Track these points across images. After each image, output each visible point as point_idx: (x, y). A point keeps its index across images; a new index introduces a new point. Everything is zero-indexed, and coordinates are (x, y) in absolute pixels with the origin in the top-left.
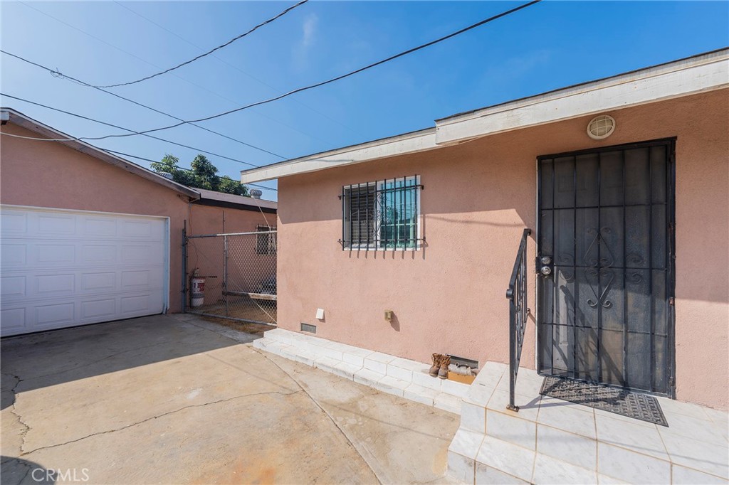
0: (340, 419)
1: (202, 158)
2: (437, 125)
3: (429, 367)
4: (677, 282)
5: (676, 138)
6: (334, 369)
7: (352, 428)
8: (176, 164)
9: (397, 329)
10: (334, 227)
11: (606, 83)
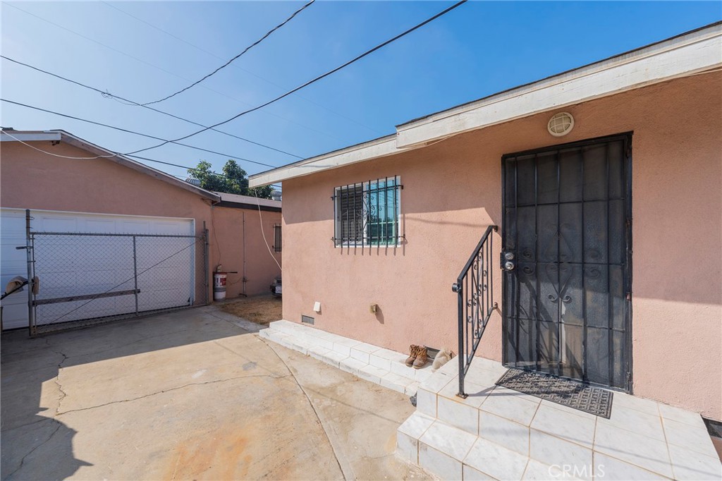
0: (317, 401)
1: (232, 163)
2: (398, 131)
3: (406, 357)
4: (633, 277)
5: (632, 132)
6: (323, 357)
7: (325, 409)
8: (210, 169)
9: (382, 321)
10: (327, 227)
11: (538, 86)
